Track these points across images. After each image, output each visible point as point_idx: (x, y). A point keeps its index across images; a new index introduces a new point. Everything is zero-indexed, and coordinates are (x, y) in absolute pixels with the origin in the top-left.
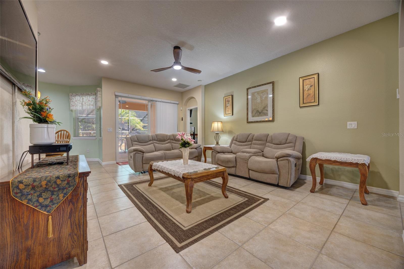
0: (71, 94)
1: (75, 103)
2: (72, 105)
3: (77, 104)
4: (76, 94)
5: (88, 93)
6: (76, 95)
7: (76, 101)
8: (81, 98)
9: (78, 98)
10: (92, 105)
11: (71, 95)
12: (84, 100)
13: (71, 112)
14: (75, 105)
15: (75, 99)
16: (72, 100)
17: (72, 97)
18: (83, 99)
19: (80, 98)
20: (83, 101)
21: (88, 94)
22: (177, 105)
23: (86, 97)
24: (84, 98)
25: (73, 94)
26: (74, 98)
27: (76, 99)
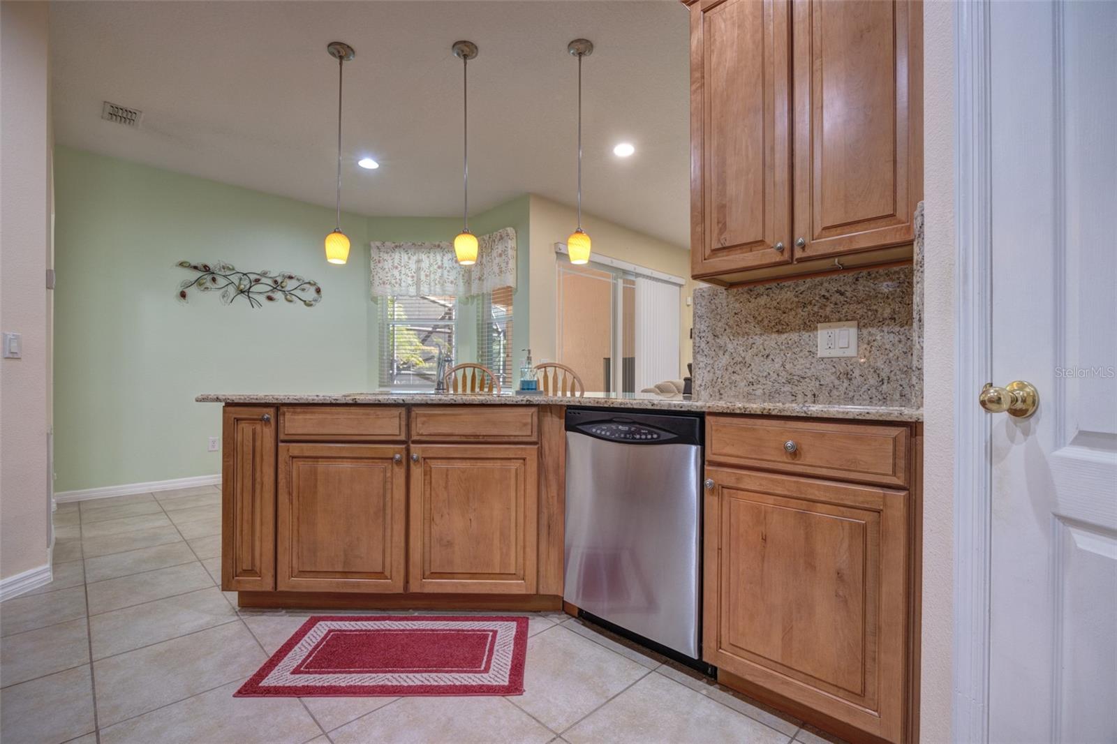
0: (378, 244)
1: (389, 275)
2: (381, 282)
3: (398, 277)
4: (393, 245)
5: (437, 243)
6: (396, 247)
7: (397, 268)
8: (415, 258)
9: (401, 258)
10: (452, 282)
11: (378, 248)
12: (425, 264)
13: (372, 303)
14: (393, 281)
15: (390, 262)
16: (380, 265)
17: (382, 254)
18: (419, 261)
19: (409, 258)
20: (419, 269)
21: (439, 246)
22: (678, 288)
23: (432, 255)
24: (423, 257)
25: (386, 243)
26: (386, 256)
27: (396, 261)
